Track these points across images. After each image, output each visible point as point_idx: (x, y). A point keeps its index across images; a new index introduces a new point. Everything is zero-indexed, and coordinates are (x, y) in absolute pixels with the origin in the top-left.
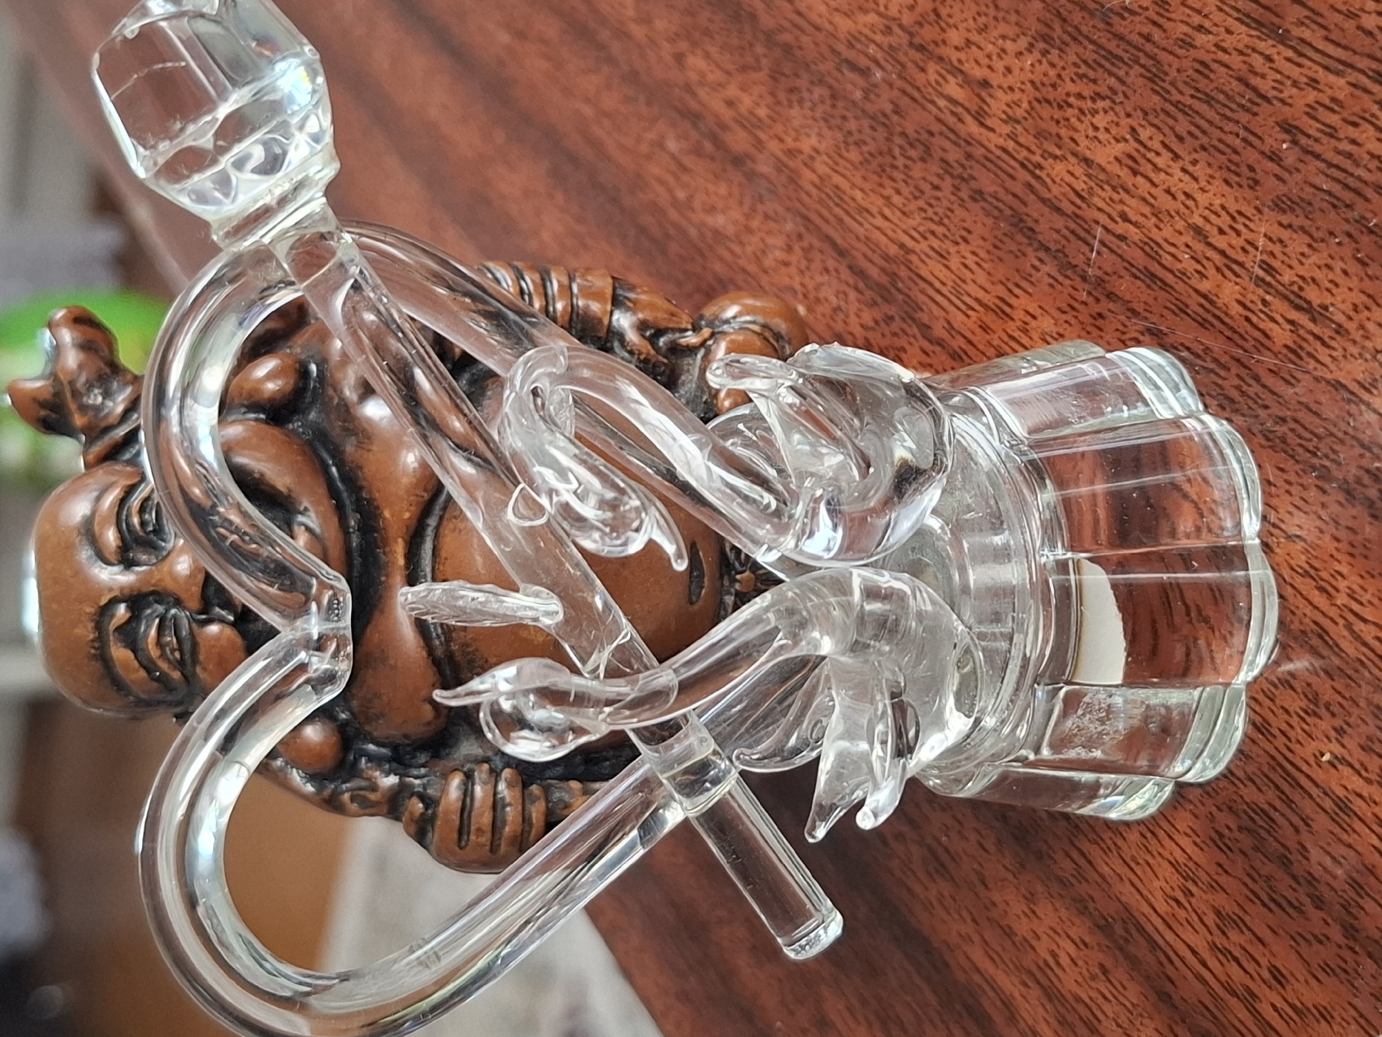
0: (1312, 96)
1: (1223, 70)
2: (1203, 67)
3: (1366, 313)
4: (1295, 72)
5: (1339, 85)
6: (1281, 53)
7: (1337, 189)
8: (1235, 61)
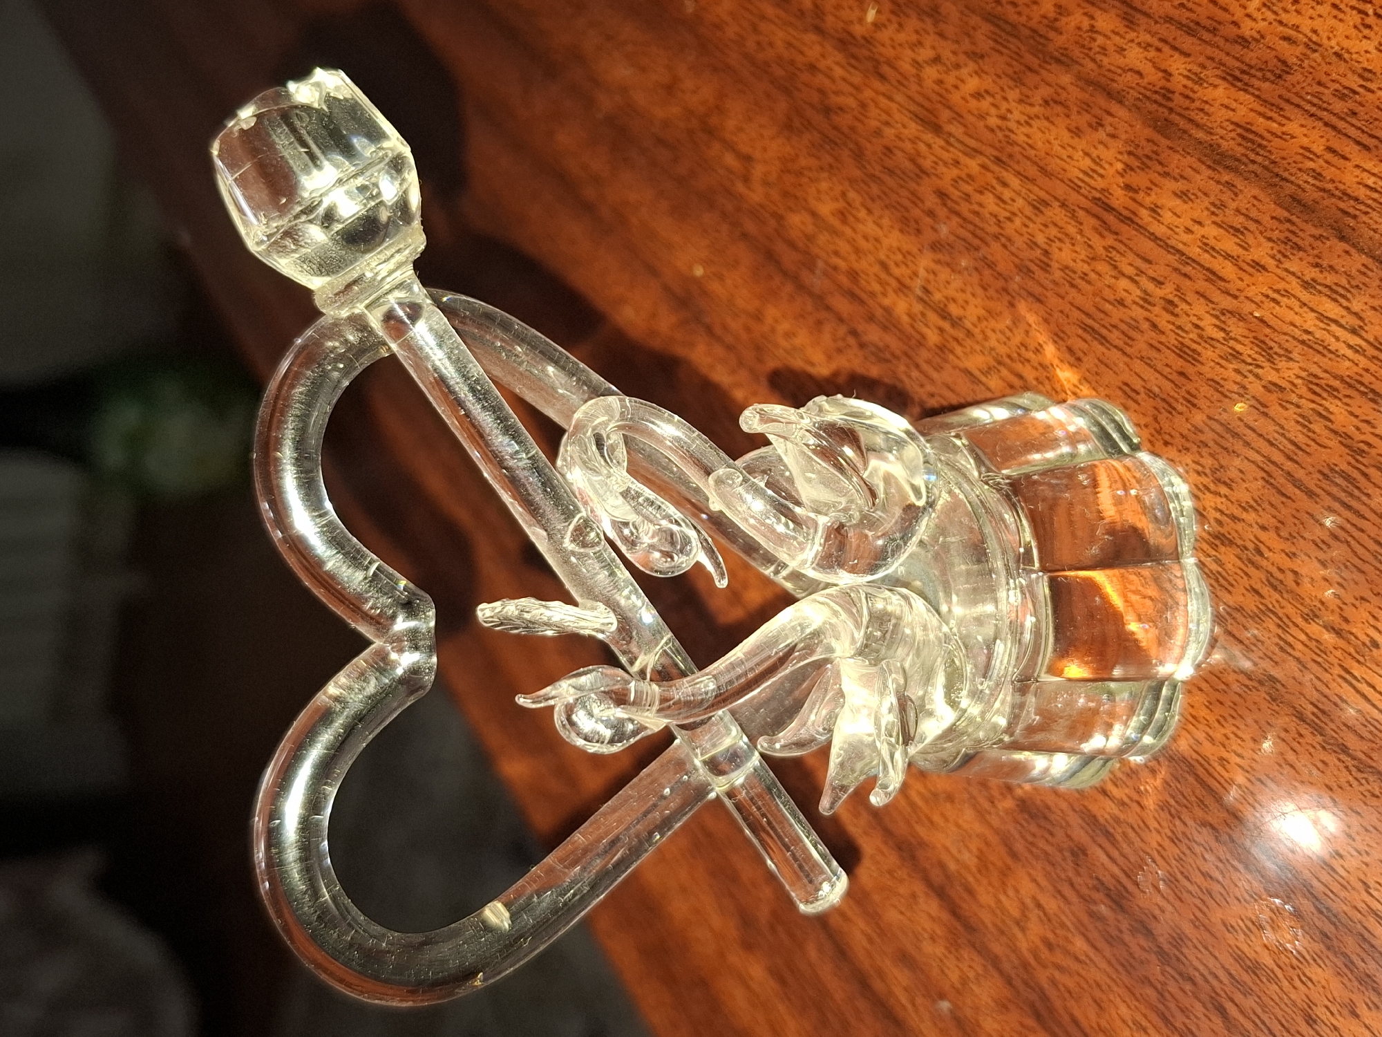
0: (955, 172)
1: (899, 154)
2: (888, 150)
3: (985, 323)
4: (945, 155)
5: (973, 165)
6: (938, 142)
7: (969, 236)
8: (908, 146)
